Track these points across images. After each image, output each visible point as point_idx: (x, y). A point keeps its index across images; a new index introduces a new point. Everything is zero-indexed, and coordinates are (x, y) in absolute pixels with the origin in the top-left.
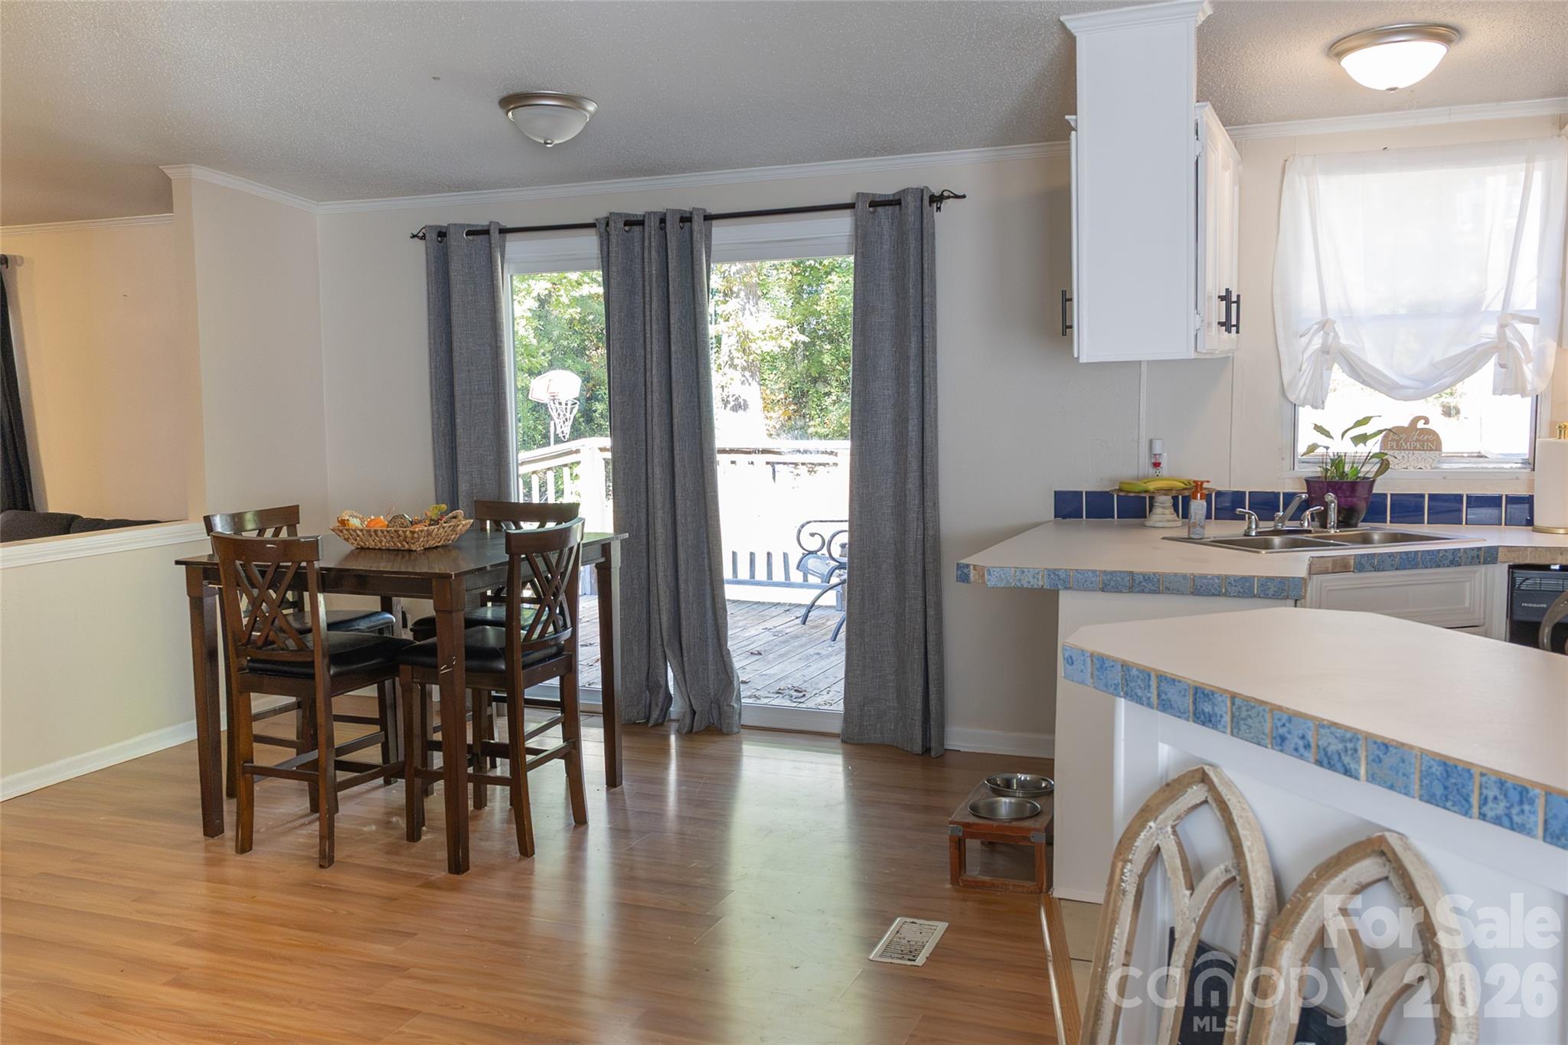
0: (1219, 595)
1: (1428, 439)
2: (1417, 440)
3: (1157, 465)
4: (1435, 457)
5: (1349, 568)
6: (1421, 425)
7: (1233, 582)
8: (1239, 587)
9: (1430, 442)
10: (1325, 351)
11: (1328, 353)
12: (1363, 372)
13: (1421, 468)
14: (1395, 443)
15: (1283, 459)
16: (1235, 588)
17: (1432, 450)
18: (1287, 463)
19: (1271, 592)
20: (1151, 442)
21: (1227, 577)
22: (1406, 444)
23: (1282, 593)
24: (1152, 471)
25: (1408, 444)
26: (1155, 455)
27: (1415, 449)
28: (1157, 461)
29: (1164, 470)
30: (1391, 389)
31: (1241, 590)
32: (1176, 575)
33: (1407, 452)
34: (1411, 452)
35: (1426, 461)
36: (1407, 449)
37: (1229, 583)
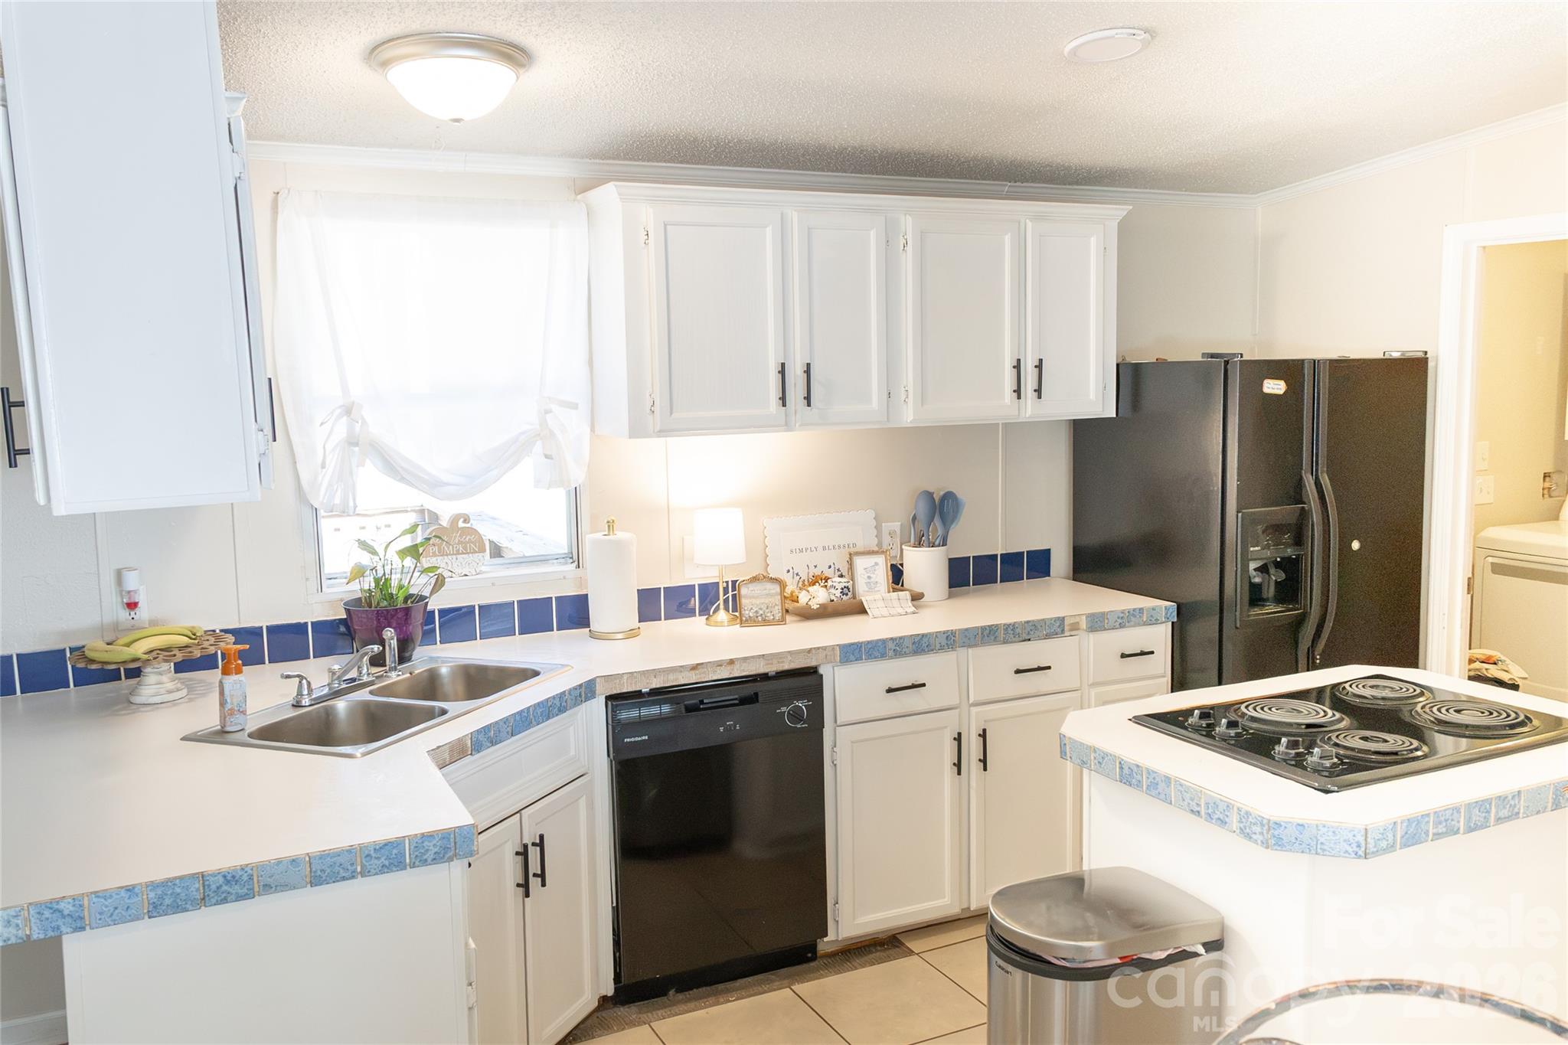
0: (353, 877)
1: (469, 539)
2: (460, 542)
3: (132, 606)
4: (479, 560)
5: (467, 750)
6: (461, 524)
7: (372, 852)
8: (383, 859)
9: (472, 543)
10: (352, 442)
11: (357, 444)
12: (402, 467)
13: (466, 575)
14: (436, 547)
15: (307, 579)
16: (376, 861)
17: (475, 552)
18: (313, 584)
19: (429, 856)
20: (119, 575)
21: (362, 847)
22: (448, 548)
23: (445, 853)
24: (124, 615)
25: (451, 547)
26: (129, 592)
27: (458, 553)
28: (132, 601)
29: (143, 613)
30: (433, 486)
31: (387, 863)
32: (279, 862)
33: (449, 557)
34: (454, 557)
35: (471, 565)
36: (450, 554)
37: (368, 856)
